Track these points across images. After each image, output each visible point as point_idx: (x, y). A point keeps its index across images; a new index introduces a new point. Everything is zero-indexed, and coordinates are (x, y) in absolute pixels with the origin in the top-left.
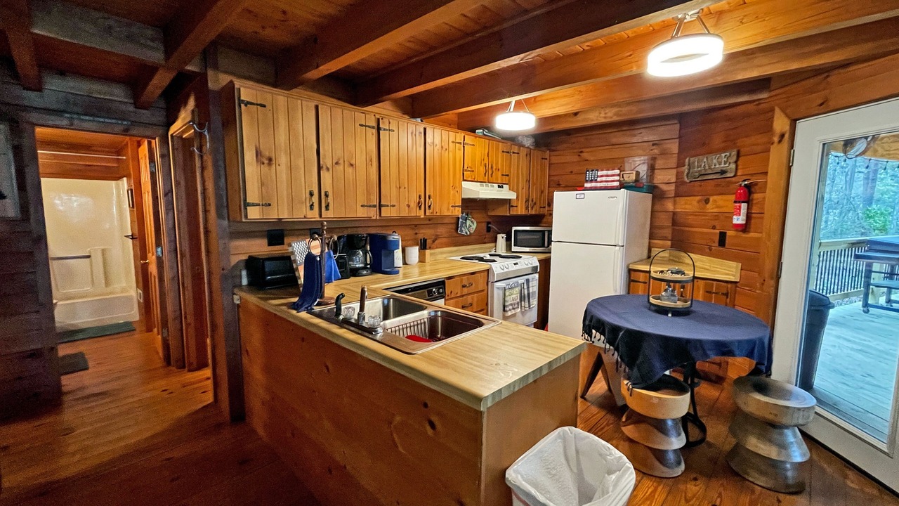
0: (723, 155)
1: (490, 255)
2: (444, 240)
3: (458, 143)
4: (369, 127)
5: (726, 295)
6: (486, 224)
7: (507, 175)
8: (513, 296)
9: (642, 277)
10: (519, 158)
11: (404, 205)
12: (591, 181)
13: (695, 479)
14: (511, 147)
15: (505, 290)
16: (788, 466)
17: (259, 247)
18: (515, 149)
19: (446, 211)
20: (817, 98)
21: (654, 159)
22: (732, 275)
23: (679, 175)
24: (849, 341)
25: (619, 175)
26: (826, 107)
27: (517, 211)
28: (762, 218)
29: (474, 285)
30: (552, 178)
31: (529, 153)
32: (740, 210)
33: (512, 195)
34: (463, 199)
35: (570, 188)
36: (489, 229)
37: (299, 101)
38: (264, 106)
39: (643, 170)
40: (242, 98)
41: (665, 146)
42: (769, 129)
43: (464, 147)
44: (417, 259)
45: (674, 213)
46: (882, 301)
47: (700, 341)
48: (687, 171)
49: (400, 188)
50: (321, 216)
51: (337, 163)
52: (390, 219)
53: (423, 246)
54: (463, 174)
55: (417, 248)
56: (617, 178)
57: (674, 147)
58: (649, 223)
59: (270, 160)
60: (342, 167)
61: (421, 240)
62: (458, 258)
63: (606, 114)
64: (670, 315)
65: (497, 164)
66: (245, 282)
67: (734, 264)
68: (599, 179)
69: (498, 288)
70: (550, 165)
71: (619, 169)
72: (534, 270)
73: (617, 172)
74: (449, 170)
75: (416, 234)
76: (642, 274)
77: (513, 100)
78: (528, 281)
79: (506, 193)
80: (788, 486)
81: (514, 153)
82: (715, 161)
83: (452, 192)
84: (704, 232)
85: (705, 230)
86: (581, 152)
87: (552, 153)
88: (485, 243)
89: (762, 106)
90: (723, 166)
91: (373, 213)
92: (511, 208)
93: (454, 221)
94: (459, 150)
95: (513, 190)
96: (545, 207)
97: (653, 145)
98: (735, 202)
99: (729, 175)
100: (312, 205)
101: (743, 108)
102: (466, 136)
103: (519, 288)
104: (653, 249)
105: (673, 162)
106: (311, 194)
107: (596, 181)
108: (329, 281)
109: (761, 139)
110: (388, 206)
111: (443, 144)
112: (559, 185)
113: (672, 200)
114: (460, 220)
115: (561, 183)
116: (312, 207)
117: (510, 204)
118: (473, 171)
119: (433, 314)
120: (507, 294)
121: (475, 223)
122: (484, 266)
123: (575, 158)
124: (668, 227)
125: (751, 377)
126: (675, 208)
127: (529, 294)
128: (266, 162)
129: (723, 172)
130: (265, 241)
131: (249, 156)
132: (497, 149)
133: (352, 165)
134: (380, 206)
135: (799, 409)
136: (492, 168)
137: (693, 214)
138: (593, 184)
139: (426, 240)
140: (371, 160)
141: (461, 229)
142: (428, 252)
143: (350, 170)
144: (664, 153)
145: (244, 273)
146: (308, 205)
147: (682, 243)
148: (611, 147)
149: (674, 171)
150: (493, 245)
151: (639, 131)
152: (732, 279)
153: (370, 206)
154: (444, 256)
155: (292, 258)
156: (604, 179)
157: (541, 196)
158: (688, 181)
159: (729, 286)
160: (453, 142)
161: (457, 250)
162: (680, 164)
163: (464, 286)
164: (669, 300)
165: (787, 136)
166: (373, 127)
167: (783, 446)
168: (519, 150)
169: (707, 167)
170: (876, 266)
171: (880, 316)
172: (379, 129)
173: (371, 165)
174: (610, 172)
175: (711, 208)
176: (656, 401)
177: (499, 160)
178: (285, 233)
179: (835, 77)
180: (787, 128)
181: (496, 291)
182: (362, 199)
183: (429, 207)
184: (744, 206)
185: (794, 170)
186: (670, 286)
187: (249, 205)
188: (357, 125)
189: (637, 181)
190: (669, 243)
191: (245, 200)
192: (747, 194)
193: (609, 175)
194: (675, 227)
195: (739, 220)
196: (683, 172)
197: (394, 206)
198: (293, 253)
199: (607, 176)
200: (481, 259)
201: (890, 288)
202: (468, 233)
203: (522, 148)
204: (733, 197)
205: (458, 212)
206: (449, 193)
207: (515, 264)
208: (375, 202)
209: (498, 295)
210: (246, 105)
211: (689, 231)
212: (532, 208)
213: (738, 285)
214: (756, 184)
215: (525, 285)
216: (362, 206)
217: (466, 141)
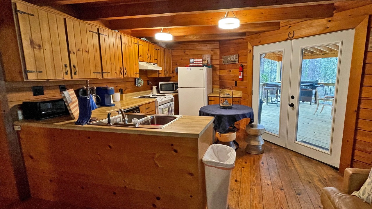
0: (234, 56)
1: (152, 95)
2: (130, 89)
3: (136, 43)
4: (94, 32)
5: (238, 102)
6: (147, 82)
7: (156, 60)
8: (166, 111)
9: (212, 99)
10: (160, 51)
11: (114, 73)
12: (192, 63)
13: (239, 158)
14: (157, 47)
15: (163, 109)
16: (260, 147)
17: (29, 97)
18: (159, 48)
19: (133, 75)
20: (258, 40)
21: (212, 56)
22: (240, 95)
23: (221, 62)
24: (265, 113)
25: (202, 61)
26: (260, 43)
27: (161, 75)
28: (247, 76)
29: (150, 108)
30: (173, 61)
31: (164, 50)
32: (241, 74)
33: (160, 69)
34: (140, 70)
35: (182, 66)
36: (148, 84)
37: (55, 15)
38: (33, 15)
39: (209, 59)
40: (18, 9)
41: (215, 51)
42: (246, 48)
43: (138, 46)
44: (119, 99)
45: (220, 75)
46: (270, 102)
47: (238, 115)
48: (223, 60)
49: (111, 64)
50: (72, 78)
51: (79, 50)
52: (107, 79)
53: (121, 92)
54: (139, 58)
55: (119, 93)
56: (202, 62)
57: (218, 52)
58: (212, 79)
59: (40, 46)
60: (81, 52)
61: (119, 90)
62: (138, 97)
63: (196, 37)
64: (227, 109)
65: (152, 54)
66: (21, 117)
67: (240, 92)
68: (195, 62)
69: (160, 109)
70: (172, 55)
71: (202, 59)
72: (172, 100)
73: (201, 60)
74: (133, 56)
75: (116, 87)
76: (213, 98)
77: (163, 28)
78: (171, 104)
79: (156, 68)
80: (261, 152)
81: (158, 50)
82: (232, 58)
83: (135, 67)
84: (230, 82)
85: (230, 81)
86: (185, 51)
87: (173, 51)
88: (147, 90)
89: (244, 40)
90: (234, 59)
91: (99, 76)
92: (159, 74)
93: (133, 80)
94: (137, 47)
95: (159, 66)
96: (171, 74)
97: (212, 50)
98: (239, 71)
99: (236, 62)
100: (67, 72)
101: (238, 41)
102: (139, 41)
103: (167, 108)
104: (214, 89)
105: (218, 57)
106: (66, 66)
107: (194, 63)
108: (93, 109)
109: (245, 51)
110: (106, 73)
111: (129, 44)
112: (177, 64)
113: (219, 71)
114: (136, 80)
115: (177, 63)
116: (67, 73)
117: (158, 72)
118: (143, 57)
119: (152, 117)
120: (164, 110)
121: (143, 81)
122: (153, 100)
123: (183, 54)
124: (218, 81)
125: (250, 124)
126: (220, 74)
127: (171, 110)
128: (37, 47)
129: (235, 61)
130: (32, 93)
131: (26, 43)
132: (152, 48)
133: (87, 51)
134: (103, 73)
135: (262, 130)
136: (150, 56)
137: (226, 75)
138: (193, 64)
139: (122, 89)
140: (96, 49)
141: (137, 84)
142: (124, 95)
143: (85, 54)
144: (215, 54)
145: (20, 112)
146: (64, 72)
147: (222, 86)
148: (196, 50)
149: (219, 61)
150: (151, 91)
151: (206, 45)
152: (240, 96)
153: (98, 73)
154: (131, 97)
155: (64, 100)
156: (197, 62)
157: (170, 68)
158: (224, 64)
159: (239, 99)
160: (134, 43)
161: (136, 94)
162: (221, 58)
163: (146, 109)
164: (226, 104)
165: (251, 51)
166: (96, 33)
167: (259, 141)
168: (160, 48)
169: (230, 60)
170: (269, 91)
171: (270, 106)
172: (99, 34)
173: (97, 52)
174: (199, 60)
175: (232, 73)
176: (228, 136)
177: (153, 53)
178: (44, 88)
179: (262, 35)
180: (251, 48)
181: (159, 110)
182: (93, 69)
183: (126, 73)
184: (242, 72)
185: (254, 61)
186: (226, 100)
187: (28, 71)
188: (88, 31)
189: (207, 64)
190: (219, 86)
191: (25, 68)
192: (242, 69)
193: (199, 61)
194: (221, 81)
195: (241, 77)
196: (222, 61)
197: (109, 73)
198: (65, 97)
199: (198, 61)
200: (149, 97)
201: (272, 97)
202: (140, 86)
203: (161, 48)
204: (238, 70)
205: (138, 76)
206: (133, 67)
207: (165, 98)
208: (100, 71)
209: (160, 111)
210: (21, 14)
211: (226, 82)
212: (167, 74)
213: (242, 98)
214: (244, 66)
215: (170, 106)
216: (93, 73)
217: (139, 43)
